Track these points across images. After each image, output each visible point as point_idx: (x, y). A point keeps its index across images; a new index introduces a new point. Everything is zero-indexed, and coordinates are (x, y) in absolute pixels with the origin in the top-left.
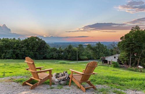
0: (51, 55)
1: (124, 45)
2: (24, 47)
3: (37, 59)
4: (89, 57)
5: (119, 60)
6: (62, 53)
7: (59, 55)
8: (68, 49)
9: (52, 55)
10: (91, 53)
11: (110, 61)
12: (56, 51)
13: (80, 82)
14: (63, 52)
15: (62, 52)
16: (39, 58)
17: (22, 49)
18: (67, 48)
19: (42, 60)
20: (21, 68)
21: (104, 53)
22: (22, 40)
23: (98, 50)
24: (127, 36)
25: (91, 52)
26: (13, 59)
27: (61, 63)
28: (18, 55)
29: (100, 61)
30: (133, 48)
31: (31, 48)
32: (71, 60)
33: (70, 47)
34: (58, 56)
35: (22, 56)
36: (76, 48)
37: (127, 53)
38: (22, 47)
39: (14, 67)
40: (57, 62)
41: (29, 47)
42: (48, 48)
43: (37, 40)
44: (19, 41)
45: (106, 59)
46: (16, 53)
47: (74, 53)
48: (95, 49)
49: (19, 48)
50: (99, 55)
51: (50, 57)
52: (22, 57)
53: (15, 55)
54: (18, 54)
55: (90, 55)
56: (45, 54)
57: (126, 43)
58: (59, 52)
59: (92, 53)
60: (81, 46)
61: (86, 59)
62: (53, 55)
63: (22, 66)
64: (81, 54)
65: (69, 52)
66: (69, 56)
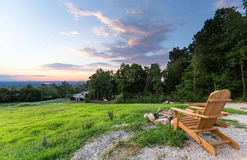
4: (54, 96)
5: (86, 96)
6: (17, 94)
7: (11, 96)
8: (27, 89)
11: (77, 98)
12: (7, 92)
13: (197, 131)
14: (18, 93)
15: (16, 92)
18: (24, 88)
21: (70, 91)
23: (63, 89)
24: (94, 76)
29: (67, 99)
32: (30, 100)
33: (29, 86)
34: (9, 98)
36: (37, 88)
37: (95, 90)
45: (74, 96)
47: (34, 93)
48: (61, 88)
55: (55, 94)
57: (94, 81)
58: (13, 93)
59: (57, 92)
61: (50, 98)
62: (2, 98)
65: (27, 92)
66: (28, 96)
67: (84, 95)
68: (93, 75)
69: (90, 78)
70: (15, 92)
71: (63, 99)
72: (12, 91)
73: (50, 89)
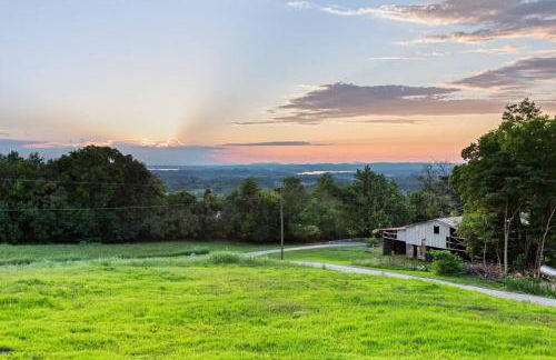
0: (170, 224)
1: (478, 180)
2: (58, 191)
3: (112, 242)
4: (328, 230)
5: (452, 240)
6: (218, 215)
7: (203, 221)
8: (239, 197)
9: (177, 223)
10: (334, 211)
11: (415, 247)
12: (192, 205)
14: (220, 209)
15: (216, 208)
16: (119, 238)
17: (48, 199)
18: (236, 194)
19: (134, 246)
20: (51, 306)
21: (388, 211)
22: (46, 162)
23: (362, 199)
24: (489, 145)
25: (336, 208)
26: (11, 242)
27: (218, 261)
28: (32, 224)
29: (374, 244)
30: (518, 195)
31: (86, 194)
33: (249, 188)
34: (198, 226)
35: (48, 228)
36: (273, 194)
37: (492, 215)
38: (50, 191)
39: (15, 301)
40: (197, 253)
41: (79, 189)
42: (157, 193)
43: (111, 161)
44: (34, 168)
45: (400, 237)
46: (21, 218)
47: (264, 211)
48: (352, 196)
49: (35, 193)
50: (367, 220)
51: (167, 231)
52: (49, 232)
53: (16, 227)
54: (32, 219)
55: (332, 220)
56: (147, 220)
57: (486, 171)
58: (206, 209)
59: (338, 212)
60: (293, 182)
61: (315, 235)
62: (181, 224)
63: (54, 289)
64: (294, 217)
65: (243, 206)
66: (247, 224)
67: (444, 233)
68: (484, 140)
69: (466, 153)
70: (211, 206)
71: (360, 246)
72: (203, 204)
73: (315, 201)
